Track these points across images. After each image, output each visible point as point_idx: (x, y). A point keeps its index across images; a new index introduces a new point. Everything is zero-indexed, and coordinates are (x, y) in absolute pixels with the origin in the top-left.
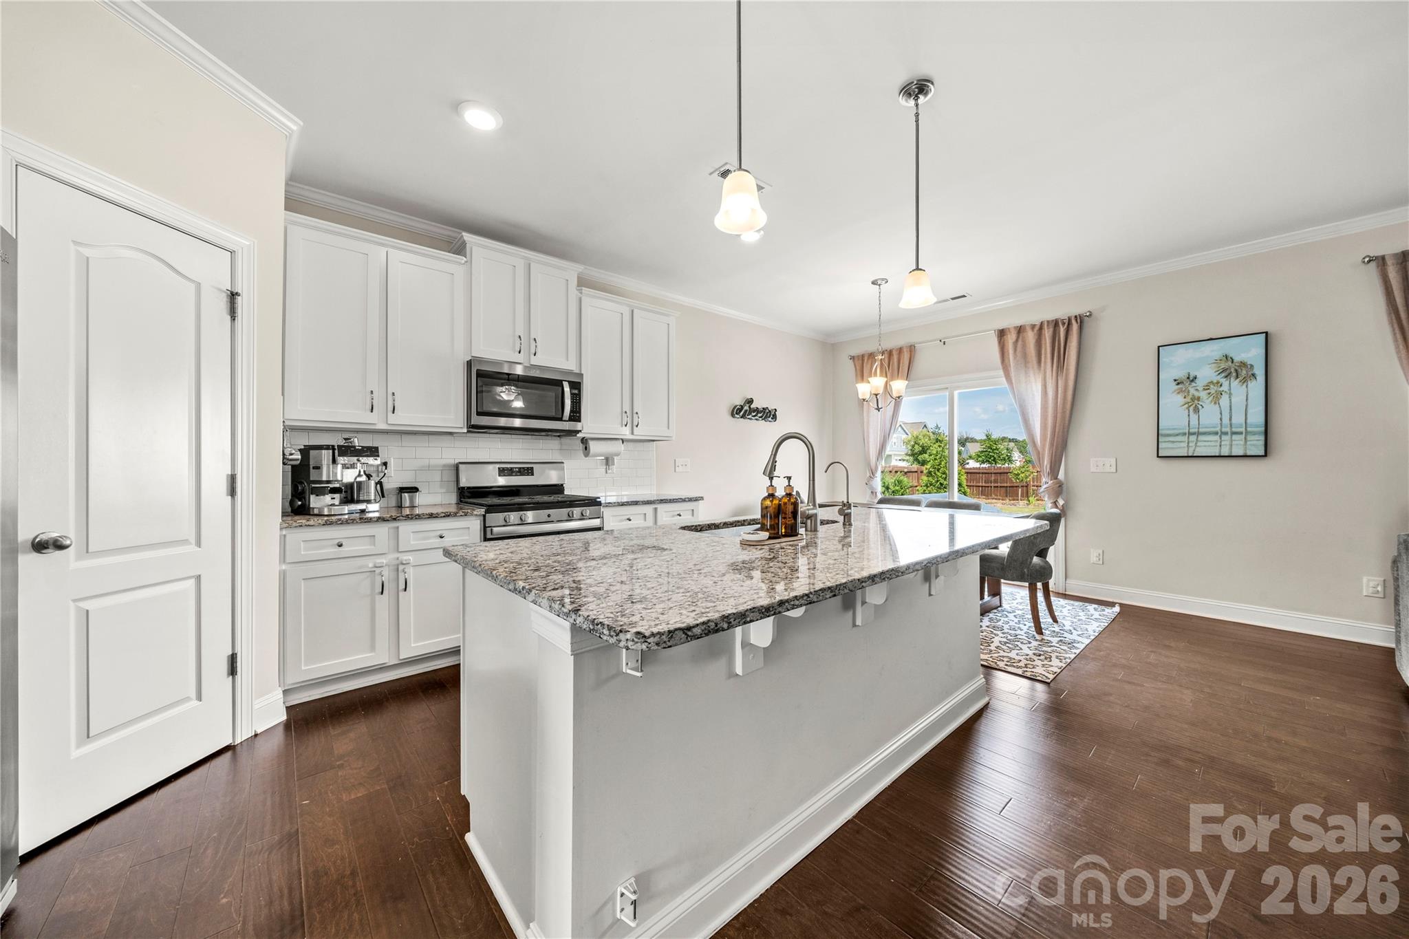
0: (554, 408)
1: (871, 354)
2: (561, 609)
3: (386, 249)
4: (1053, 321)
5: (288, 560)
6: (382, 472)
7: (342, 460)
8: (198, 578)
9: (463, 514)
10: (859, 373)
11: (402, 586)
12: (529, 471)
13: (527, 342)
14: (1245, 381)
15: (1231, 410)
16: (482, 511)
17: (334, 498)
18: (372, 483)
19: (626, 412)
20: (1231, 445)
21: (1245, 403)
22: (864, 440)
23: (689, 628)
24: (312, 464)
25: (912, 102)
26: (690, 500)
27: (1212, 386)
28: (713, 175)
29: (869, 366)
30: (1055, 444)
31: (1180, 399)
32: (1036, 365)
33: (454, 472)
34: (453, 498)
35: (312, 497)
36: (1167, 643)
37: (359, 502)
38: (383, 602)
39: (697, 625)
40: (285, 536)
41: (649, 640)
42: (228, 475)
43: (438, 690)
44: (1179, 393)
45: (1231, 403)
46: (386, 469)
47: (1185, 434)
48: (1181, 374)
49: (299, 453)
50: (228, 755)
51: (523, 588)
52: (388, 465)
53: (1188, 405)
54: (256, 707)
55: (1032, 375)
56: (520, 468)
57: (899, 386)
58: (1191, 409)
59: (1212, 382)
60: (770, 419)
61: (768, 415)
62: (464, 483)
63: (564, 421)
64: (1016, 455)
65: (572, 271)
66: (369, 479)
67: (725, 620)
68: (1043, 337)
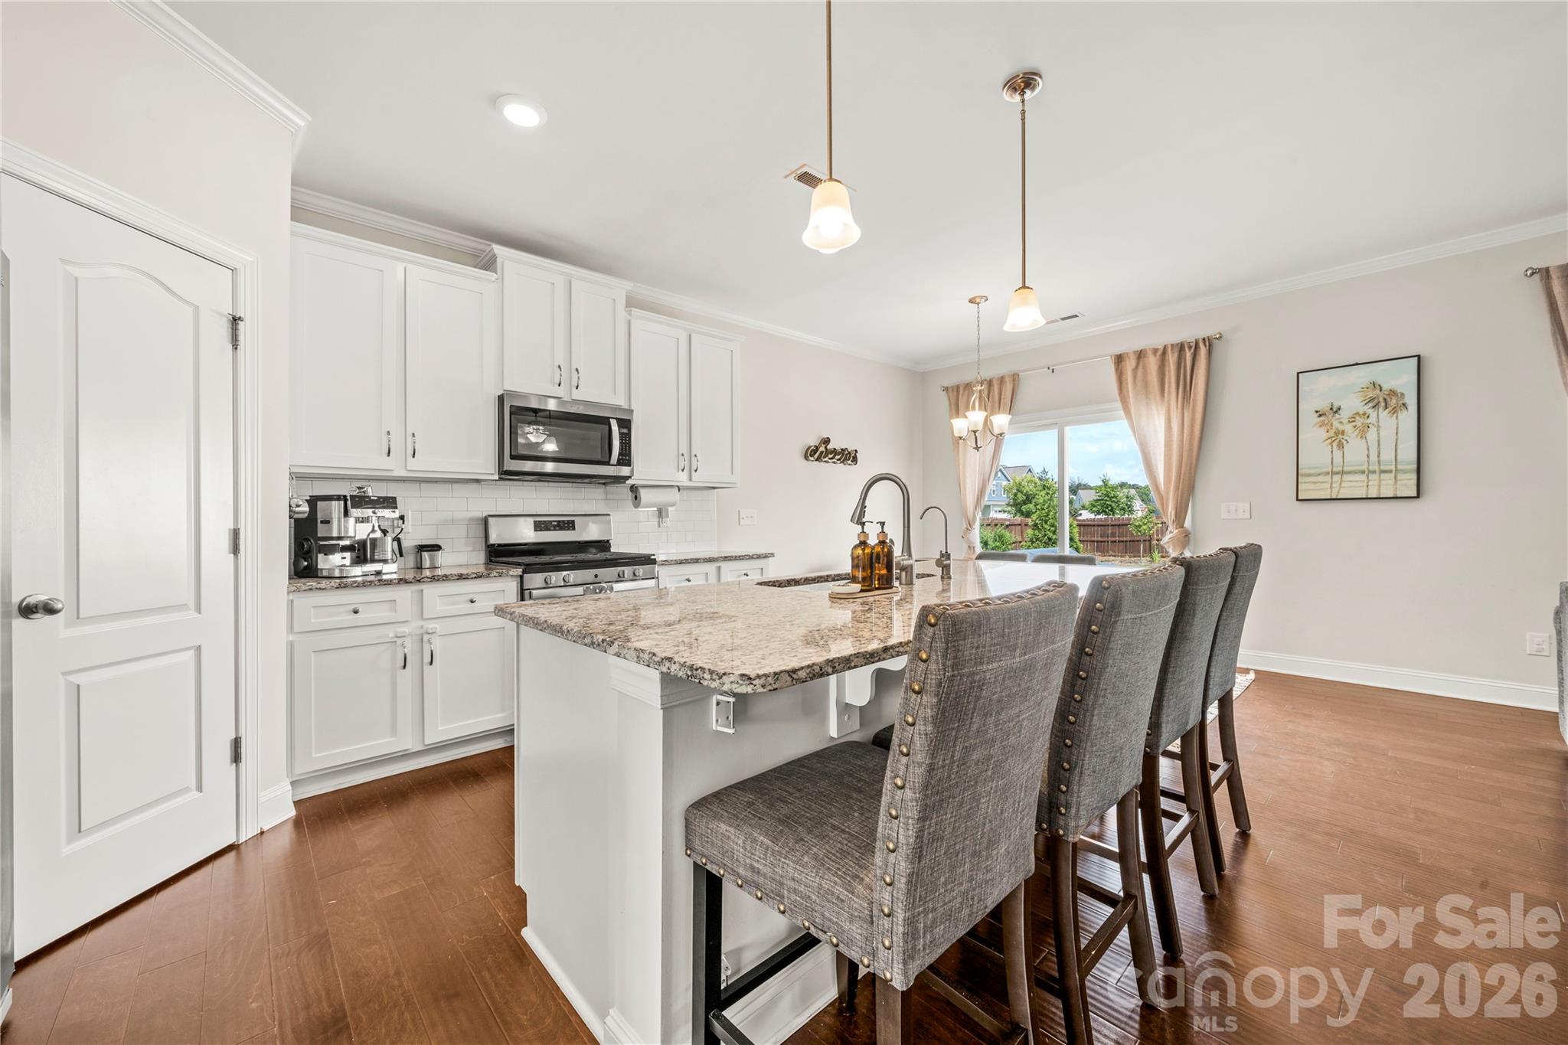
0: (599, 450)
1: (968, 384)
2: (651, 658)
3: (404, 265)
4: (1177, 344)
5: (296, 630)
6: (398, 527)
7: (356, 512)
8: (198, 649)
9: (497, 575)
10: (953, 407)
11: (427, 659)
12: (569, 525)
13: (566, 372)
14: (1394, 411)
15: (1379, 445)
16: (519, 571)
17: (345, 558)
18: (389, 539)
19: (683, 455)
20: (1380, 486)
21: (1395, 437)
22: (959, 485)
23: (794, 671)
24: (320, 517)
25: (1017, 98)
26: (759, 557)
27: (1358, 418)
28: (788, 178)
29: (965, 398)
30: (1180, 488)
31: (1322, 433)
32: (1158, 397)
33: (482, 527)
34: (481, 557)
35: (320, 556)
36: (1307, 712)
37: (373, 561)
38: (407, 678)
39: (802, 668)
40: (292, 601)
41: (754, 682)
42: (230, 530)
43: (471, 779)
44: (1321, 426)
45: (1379, 437)
46: (403, 523)
47: (1328, 473)
48: (1323, 405)
49: (306, 504)
50: (232, 855)
51: (603, 641)
52: (405, 519)
53: (1331, 440)
54: (262, 800)
55: (1154, 407)
56: (559, 521)
57: (1001, 421)
58: (1335, 444)
59: (1357, 413)
60: (850, 462)
61: (848, 457)
62: (494, 539)
63: (613, 465)
64: (1138, 505)
65: (620, 288)
66: (385, 535)
67: (830, 664)
68: (1167, 364)
